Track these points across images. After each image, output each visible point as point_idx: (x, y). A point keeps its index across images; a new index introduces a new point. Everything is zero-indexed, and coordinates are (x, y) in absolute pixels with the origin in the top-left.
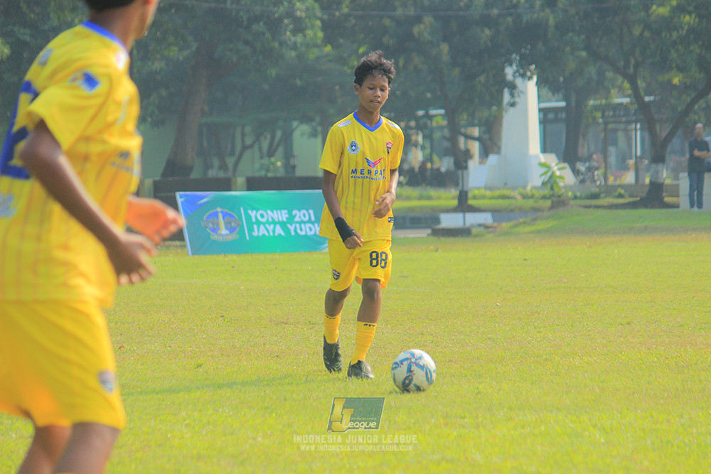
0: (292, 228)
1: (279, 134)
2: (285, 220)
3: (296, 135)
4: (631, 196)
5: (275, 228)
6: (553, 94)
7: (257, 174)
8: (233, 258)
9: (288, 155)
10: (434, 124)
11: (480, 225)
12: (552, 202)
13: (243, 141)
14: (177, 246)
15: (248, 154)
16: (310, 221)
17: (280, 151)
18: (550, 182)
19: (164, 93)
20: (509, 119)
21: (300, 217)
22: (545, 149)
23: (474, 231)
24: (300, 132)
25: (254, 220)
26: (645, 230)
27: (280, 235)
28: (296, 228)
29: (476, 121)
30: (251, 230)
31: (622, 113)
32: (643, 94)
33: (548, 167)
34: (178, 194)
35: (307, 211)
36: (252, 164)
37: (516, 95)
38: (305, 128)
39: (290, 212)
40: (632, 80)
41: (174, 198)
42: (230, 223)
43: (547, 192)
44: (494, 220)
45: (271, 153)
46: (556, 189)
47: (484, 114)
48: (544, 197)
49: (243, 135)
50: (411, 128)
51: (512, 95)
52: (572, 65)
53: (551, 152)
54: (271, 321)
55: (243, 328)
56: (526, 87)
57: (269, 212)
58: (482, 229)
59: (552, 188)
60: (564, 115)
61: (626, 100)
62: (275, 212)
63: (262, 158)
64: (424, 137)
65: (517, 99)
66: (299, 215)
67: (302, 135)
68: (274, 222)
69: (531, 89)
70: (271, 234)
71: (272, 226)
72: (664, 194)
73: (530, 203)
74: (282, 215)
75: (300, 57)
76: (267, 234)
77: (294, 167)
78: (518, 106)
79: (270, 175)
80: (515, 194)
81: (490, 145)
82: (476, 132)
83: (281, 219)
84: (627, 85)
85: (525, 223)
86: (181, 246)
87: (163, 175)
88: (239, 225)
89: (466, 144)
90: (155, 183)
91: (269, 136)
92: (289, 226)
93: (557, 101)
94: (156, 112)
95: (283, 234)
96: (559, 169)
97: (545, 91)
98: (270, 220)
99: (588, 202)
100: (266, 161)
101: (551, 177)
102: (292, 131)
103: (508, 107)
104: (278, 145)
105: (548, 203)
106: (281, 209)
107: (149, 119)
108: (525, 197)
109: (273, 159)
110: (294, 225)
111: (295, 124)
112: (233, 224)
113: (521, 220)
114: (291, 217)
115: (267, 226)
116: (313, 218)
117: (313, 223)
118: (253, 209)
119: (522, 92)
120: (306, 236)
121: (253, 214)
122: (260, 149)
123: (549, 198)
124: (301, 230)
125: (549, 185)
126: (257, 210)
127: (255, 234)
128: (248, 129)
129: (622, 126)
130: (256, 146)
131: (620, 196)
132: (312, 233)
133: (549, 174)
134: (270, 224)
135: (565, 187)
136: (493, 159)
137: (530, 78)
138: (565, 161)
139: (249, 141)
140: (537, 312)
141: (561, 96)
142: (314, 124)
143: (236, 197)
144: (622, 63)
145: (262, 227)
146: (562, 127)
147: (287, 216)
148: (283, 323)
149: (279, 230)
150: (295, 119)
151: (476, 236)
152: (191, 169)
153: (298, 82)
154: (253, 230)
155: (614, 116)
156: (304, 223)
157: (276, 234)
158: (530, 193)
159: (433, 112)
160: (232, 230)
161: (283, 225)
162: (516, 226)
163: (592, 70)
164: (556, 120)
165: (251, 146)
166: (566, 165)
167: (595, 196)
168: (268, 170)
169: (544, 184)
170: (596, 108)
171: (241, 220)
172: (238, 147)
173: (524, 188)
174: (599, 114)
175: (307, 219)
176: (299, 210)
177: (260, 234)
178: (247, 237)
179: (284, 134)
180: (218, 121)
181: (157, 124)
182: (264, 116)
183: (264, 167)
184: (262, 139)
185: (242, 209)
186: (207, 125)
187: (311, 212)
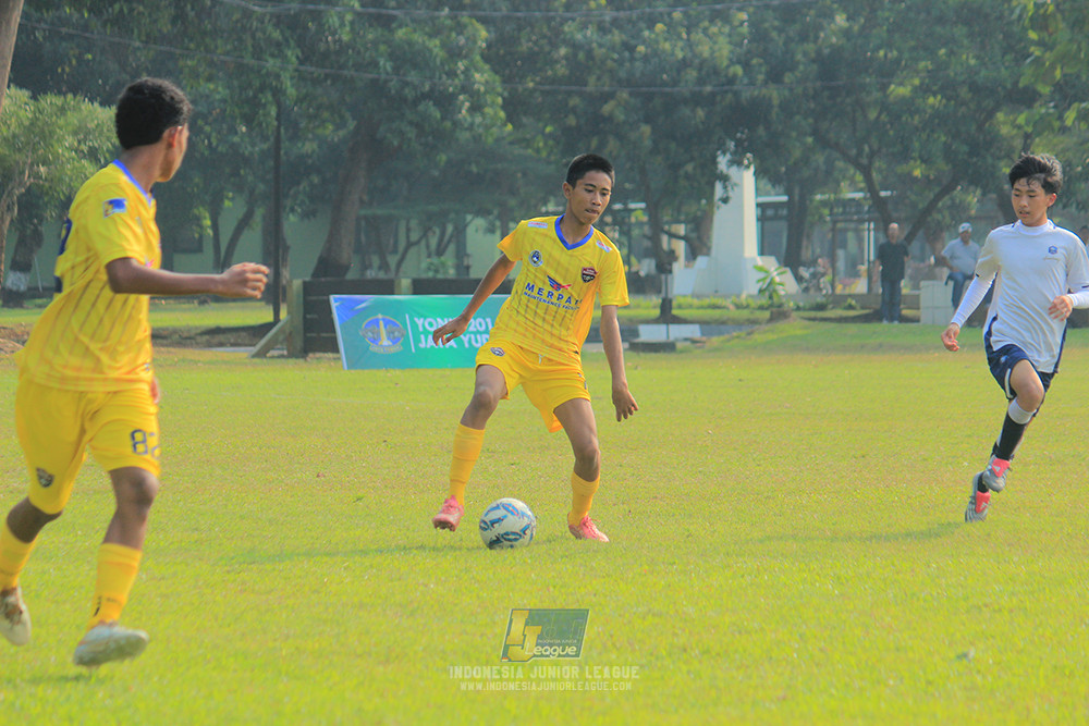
1: (450, 228)
3: (470, 230)
4: (863, 308)
6: (774, 186)
7: (424, 276)
8: (395, 374)
9: (461, 253)
10: (633, 220)
11: (686, 339)
12: (772, 313)
13: (408, 237)
14: (329, 359)
15: (413, 250)
17: (452, 248)
18: (768, 289)
19: (316, 179)
20: (721, 217)
21: (475, 326)
22: (762, 252)
23: (679, 345)
24: (476, 226)
25: (421, 329)
26: (879, 348)
28: (470, 339)
29: (682, 217)
30: (417, 341)
31: (853, 210)
32: (878, 187)
33: (767, 272)
34: (332, 298)
35: (484, 319)
36: (418, 264)
37: (729, 188)
38: (480, 222)
40: (866, 172)
41: (328, 301)
42: (393, 333)
43: (764, 301)
44: (703, 334)
45: (440, 252)
46: (775, 299)
47: (692, 208)
48: (761, 308)
49: (408, 230)
50: (607, 224)
51: (725, 187)
52: (797, 153)
53: (771, 254)
54: (442, 448)
55: (410, 455)
56: (741, 178)
58: (688, 343)
59: (771, 297)
60: (785, 212)
61: (859, 195)
63: (429, 256)
64: (621, 233)
65: (731, 194)
67: (477, 231)
69: (747, 179)
72: (902, 306)
73: (745, 314)
75: (477, 139)
77: (468, 268)
78: (731, 202)
79: (440, 276)
80: (727, 303)
81: (698, 246)
82: (681, 229)
84: (859, 177)
85: (738, 337)
86: (335, 359)
87: (315, 275)
88: (403, 335)
89: (669, 243)
90: (305, 283)
91: (437, 231)
93: (777, 195)
94: (308, 201)
96: (779, 274)
97: (764, 183)
99: (813, 314)
100: (435, 260)
101: (770, 284)
102: (466, 226)
103: (720, 203)
104: (449, 242)
105: (767, 314)
107: (299, 211)
108: (738, 307)
109: (443, 258)
110: (468, 336)
111: (469, 217)
113: (735, 334)
118: (420, 316)
119: (736, 185)
121: (420, 322)
122: (428, 246)
123: (767, 309)
124: (477, 342)
125: (767, 294)
126: (425, 318)
127: (422, 345)
128: (414, 223)
129: (852, 226)
130: (423, 242)
131: (851, 307)
133: (768, 280)
135: (786, 296)
136: (701, 261)
137: (748, 167)
138: (786, 266)
139: (414, 237)
140: (755, 442)
141: (782, 190)
142: (491, 217)
143: (400, 302)
144: (854, 152)
146: (783, 226)
150: (470, 213)
151: (682, 352)
152: (347, 268)
153: (474, 169)
154: (420, 341)
155: (844, 213)
156: (480, 333)
158: (744, 303)
159: (632, 206)
160: (395, 341)
162: (729, 340)
163: (819, 159)
164: (776, 217)
165: (417, 243)
166: (788, 269)
167: (821, 307)
169: (761, 291)
170: (824, 204)
171: (406, 329)
172: (402, 244)
173: (738, 296)
174: (826, 212)
175: (483, 328)
177: (428, 346)
178: (413, 350)
179: (456, 228)
180: (379, 212)
181: (308, 215)
182: (433, 208)
183: (432, 267)
184: (430, 234)
185: (407, 316)
186: (365, 217)
187: (489, 320)
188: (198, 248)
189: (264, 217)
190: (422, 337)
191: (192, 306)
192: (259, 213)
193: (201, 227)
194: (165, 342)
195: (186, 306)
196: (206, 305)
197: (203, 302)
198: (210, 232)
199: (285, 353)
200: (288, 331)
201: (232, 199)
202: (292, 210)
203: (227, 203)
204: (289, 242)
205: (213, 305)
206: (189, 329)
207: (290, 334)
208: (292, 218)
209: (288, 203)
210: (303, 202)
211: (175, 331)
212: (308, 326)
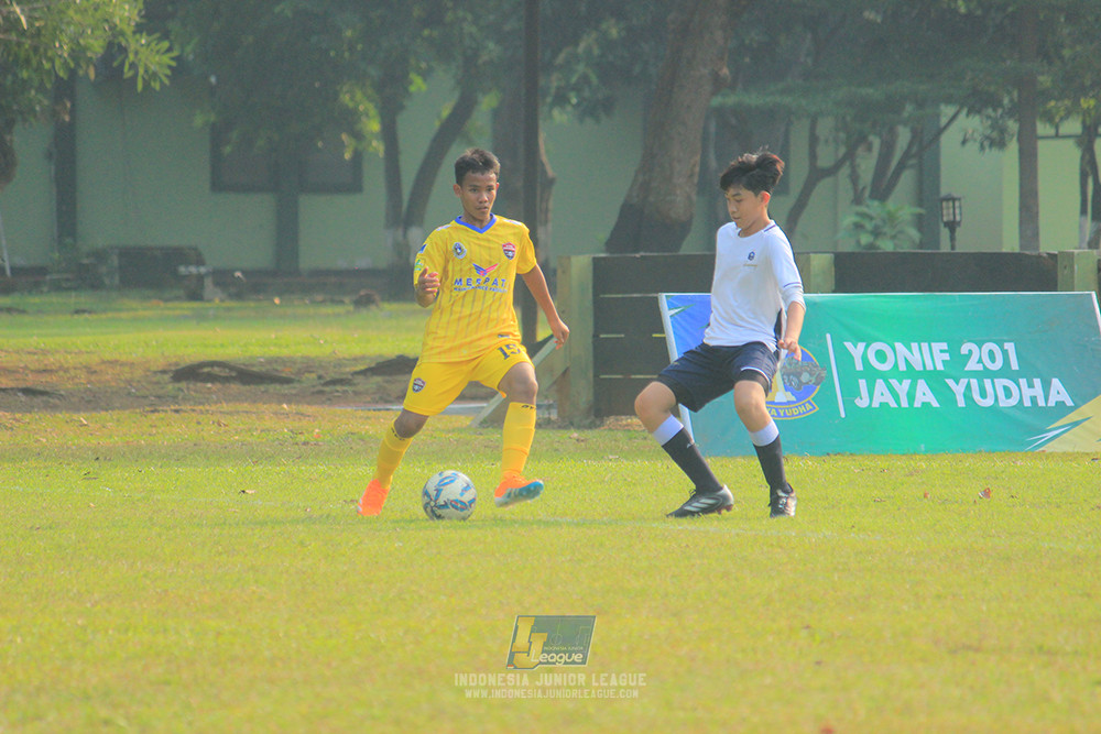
0: (958, 389)
1: (904, 136)
2: (940, 367)
3: (949, 141)
5: (913, 387)
9: (931, 200)
13: (813, 156)
15: (824, 186)
16: (1006, 372)
17: (907, 179)
19: (614, 30)
21: (980, 361)
25: (859, 367)
27: (925, 405)
28: (968, 387)
30: (851, 393)
34: (663, 298)
35: (1000, 343)
38: (972, 124)
39: (953, 349)
41: (656, 300)
42: (798, 375)
45: (881, 190)
49: (814, 140)
54: (936, 643)
57: (899, 346)
62: (914, 345)
63: (858, 200)
66: (979, 355)
67: (964, 142)
68: (912, 374)
70: (905, 404)
71: (906, 383)
74: (934, 355)
76: (893, 404)
77: (952, 226)
79: (887, 246)
83: (930, 367)
87: (611, 244)
88: (817, 379)
90: (596, 261)
91: (876, 142)
92: (950, 382)
94: (594, 79)
95: (935, 404)
98: (902, 367)
100: (874, 207)
102: (941, 131)
104: (901, 166)
106: (930, 341)
107: (574, 101)
109: (891, 205)
110: (964, 381)
111: (947, 111)
112: (805, 377)
114: (958, 361)
115: (894, 382)
116: (1015, 366)
117: (1014, 377)
118: (858, 338)
120: (994, 410)
121: (857, 350)
122: (854, 178)
124: (983, 394)
126: (868, 341)
127: (863, 403)
128: (825, 127)
130: (845, 171)
132: (1013, 402)
134: (901, 377)
139: (826, 158)
142: (996, 113)
145: (880, 384)
147: (946, 357)
148: (968, 648)
149: (924, 394)
150: (949, 100)
152: (685, 227)
154: (858, 394)
156: (992, 375)
157: (917, 404)
160: (802, 392)
161: (935, 379)
165: (832, 171)
168: (877, 233)
171: (827, 367)
172: (798, 175)
175: (999, 364)
176: (980, 345)
177: (875, 404)
178: (843, 415)
179: (916, 135)
180: (753, 99)
181: (592, 110)
182: (872, 92)
183: (869, 226)
184: (860, 151)
185: (828, 336)
186: (719, 112)
187: (1010, 347)
188: (353, 185)
189: (496, 113)
190: (862, 383)
191: (339, 309)
192: (488, 102)
193: (358, 136)
194: (285, 389)
195: (329, 310)
196: (373, 307)
197: (364, 302)
198: (378, 147)
199: (554, 416)
200: (559, 370)
201: (425, 75)
202: (561, 99)
203: (418, 84)
204: (550, 172)
205: (387, 307)
206: (340, 363)
207: (565, 372)
208: (560, 116)
209: (554, 82)
210: (585, 79)
211: (308, 366)
212: (604, 356)
